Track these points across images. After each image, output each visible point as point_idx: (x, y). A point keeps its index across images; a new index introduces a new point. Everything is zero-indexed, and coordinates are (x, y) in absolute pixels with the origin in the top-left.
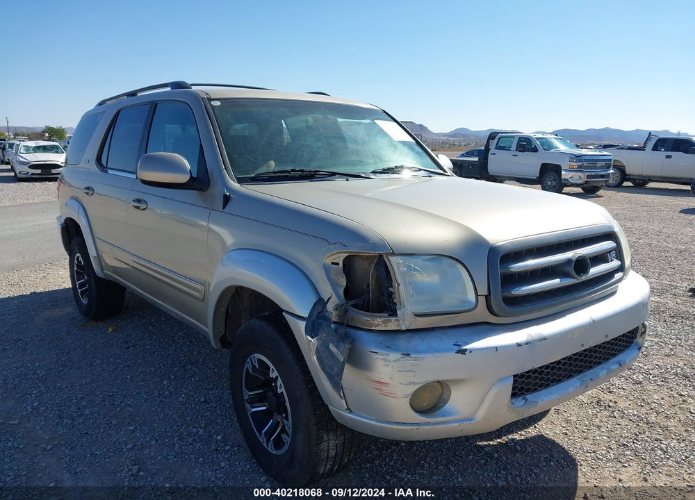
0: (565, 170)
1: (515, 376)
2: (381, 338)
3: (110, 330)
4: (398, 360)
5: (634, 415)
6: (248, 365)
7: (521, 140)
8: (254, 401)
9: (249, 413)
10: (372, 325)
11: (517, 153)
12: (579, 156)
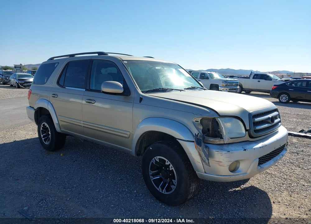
0: (220, 87)
1: (259, 159)
2: (218, 147)
3: (62, 155)
4: (226, 153)
5: (279, 176)
6: (153, 161)
7: (202, 74)
8: (154, 175)
9: (152, 180)
10: (215, 142)
11: (200, 79)
12: (225, 81)
